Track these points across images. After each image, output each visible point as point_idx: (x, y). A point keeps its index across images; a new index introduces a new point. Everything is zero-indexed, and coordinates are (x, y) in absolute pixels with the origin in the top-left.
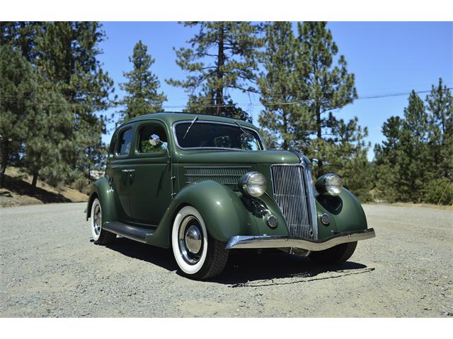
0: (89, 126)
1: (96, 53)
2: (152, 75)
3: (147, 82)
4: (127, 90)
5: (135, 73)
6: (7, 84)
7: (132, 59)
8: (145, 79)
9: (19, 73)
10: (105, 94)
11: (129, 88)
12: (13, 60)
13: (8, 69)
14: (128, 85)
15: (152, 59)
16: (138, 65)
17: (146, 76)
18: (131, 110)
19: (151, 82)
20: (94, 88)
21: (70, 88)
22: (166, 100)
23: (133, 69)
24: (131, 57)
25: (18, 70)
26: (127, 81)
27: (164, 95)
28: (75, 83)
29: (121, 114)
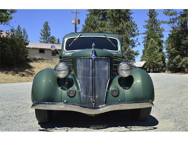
0: (127, 44)
1: (130, 14)
2: (157, 20)
3: (155, 23)
4: (147, 28)
5: (149, 20)
6: (91, 30)
7: (149, 14)
8: (154, 22)
9: (95, 25)
10: (134, 31)
11: (147, 27)
12: (93, 20)
13: (91, 24)
14: (147, 26)
15: (157, 13)
16: (151, 17)
17: (155, 21)
18: (148, 36)
19: (157, 23)
20: (129, 28)
21: (119, 29)
22: (164, 30)
23: (149, 18)
24: (148, 13)
25: (95, 24)
26: (146, 24)
27: (163, 28)
28: (121, 27)
29: (144, 38)
